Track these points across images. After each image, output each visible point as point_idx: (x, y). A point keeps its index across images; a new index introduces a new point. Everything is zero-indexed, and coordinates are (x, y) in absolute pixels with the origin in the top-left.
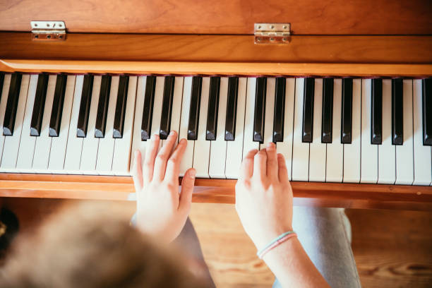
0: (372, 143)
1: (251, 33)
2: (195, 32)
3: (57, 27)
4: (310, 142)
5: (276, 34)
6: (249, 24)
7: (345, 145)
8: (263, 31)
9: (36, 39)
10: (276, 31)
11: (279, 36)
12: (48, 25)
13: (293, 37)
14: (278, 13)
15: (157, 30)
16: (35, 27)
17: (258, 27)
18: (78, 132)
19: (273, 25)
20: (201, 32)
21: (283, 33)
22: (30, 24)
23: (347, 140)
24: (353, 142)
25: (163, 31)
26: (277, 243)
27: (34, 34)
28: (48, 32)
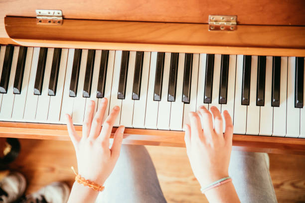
0: (295, 107)
1: (207, 22)
2: (163, 21)
3: (56, 14)
4: (247, 105)
5: (225, 23)
6: (205, 15)
7: (274, 107)
8: (216, 21)
9: (40, 23)
10: (226, 22)
11: (228, 25)
12: (49, 13)
13: (238, 26)
14: (228, 8)
15: (133, 18)
16: (39, 14)
17: (212, 18)
18: (70, 93)
19: (224, 17)
20: (168, 21)
21: (231, 23)
22: (35, 12)
23: (276, 103)
24: (281, 105)
25: (138, 20)
26: (219, 184)
27: (38, 20)
28: (49, 18)
